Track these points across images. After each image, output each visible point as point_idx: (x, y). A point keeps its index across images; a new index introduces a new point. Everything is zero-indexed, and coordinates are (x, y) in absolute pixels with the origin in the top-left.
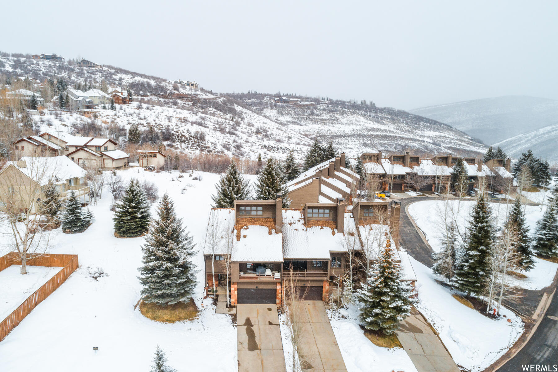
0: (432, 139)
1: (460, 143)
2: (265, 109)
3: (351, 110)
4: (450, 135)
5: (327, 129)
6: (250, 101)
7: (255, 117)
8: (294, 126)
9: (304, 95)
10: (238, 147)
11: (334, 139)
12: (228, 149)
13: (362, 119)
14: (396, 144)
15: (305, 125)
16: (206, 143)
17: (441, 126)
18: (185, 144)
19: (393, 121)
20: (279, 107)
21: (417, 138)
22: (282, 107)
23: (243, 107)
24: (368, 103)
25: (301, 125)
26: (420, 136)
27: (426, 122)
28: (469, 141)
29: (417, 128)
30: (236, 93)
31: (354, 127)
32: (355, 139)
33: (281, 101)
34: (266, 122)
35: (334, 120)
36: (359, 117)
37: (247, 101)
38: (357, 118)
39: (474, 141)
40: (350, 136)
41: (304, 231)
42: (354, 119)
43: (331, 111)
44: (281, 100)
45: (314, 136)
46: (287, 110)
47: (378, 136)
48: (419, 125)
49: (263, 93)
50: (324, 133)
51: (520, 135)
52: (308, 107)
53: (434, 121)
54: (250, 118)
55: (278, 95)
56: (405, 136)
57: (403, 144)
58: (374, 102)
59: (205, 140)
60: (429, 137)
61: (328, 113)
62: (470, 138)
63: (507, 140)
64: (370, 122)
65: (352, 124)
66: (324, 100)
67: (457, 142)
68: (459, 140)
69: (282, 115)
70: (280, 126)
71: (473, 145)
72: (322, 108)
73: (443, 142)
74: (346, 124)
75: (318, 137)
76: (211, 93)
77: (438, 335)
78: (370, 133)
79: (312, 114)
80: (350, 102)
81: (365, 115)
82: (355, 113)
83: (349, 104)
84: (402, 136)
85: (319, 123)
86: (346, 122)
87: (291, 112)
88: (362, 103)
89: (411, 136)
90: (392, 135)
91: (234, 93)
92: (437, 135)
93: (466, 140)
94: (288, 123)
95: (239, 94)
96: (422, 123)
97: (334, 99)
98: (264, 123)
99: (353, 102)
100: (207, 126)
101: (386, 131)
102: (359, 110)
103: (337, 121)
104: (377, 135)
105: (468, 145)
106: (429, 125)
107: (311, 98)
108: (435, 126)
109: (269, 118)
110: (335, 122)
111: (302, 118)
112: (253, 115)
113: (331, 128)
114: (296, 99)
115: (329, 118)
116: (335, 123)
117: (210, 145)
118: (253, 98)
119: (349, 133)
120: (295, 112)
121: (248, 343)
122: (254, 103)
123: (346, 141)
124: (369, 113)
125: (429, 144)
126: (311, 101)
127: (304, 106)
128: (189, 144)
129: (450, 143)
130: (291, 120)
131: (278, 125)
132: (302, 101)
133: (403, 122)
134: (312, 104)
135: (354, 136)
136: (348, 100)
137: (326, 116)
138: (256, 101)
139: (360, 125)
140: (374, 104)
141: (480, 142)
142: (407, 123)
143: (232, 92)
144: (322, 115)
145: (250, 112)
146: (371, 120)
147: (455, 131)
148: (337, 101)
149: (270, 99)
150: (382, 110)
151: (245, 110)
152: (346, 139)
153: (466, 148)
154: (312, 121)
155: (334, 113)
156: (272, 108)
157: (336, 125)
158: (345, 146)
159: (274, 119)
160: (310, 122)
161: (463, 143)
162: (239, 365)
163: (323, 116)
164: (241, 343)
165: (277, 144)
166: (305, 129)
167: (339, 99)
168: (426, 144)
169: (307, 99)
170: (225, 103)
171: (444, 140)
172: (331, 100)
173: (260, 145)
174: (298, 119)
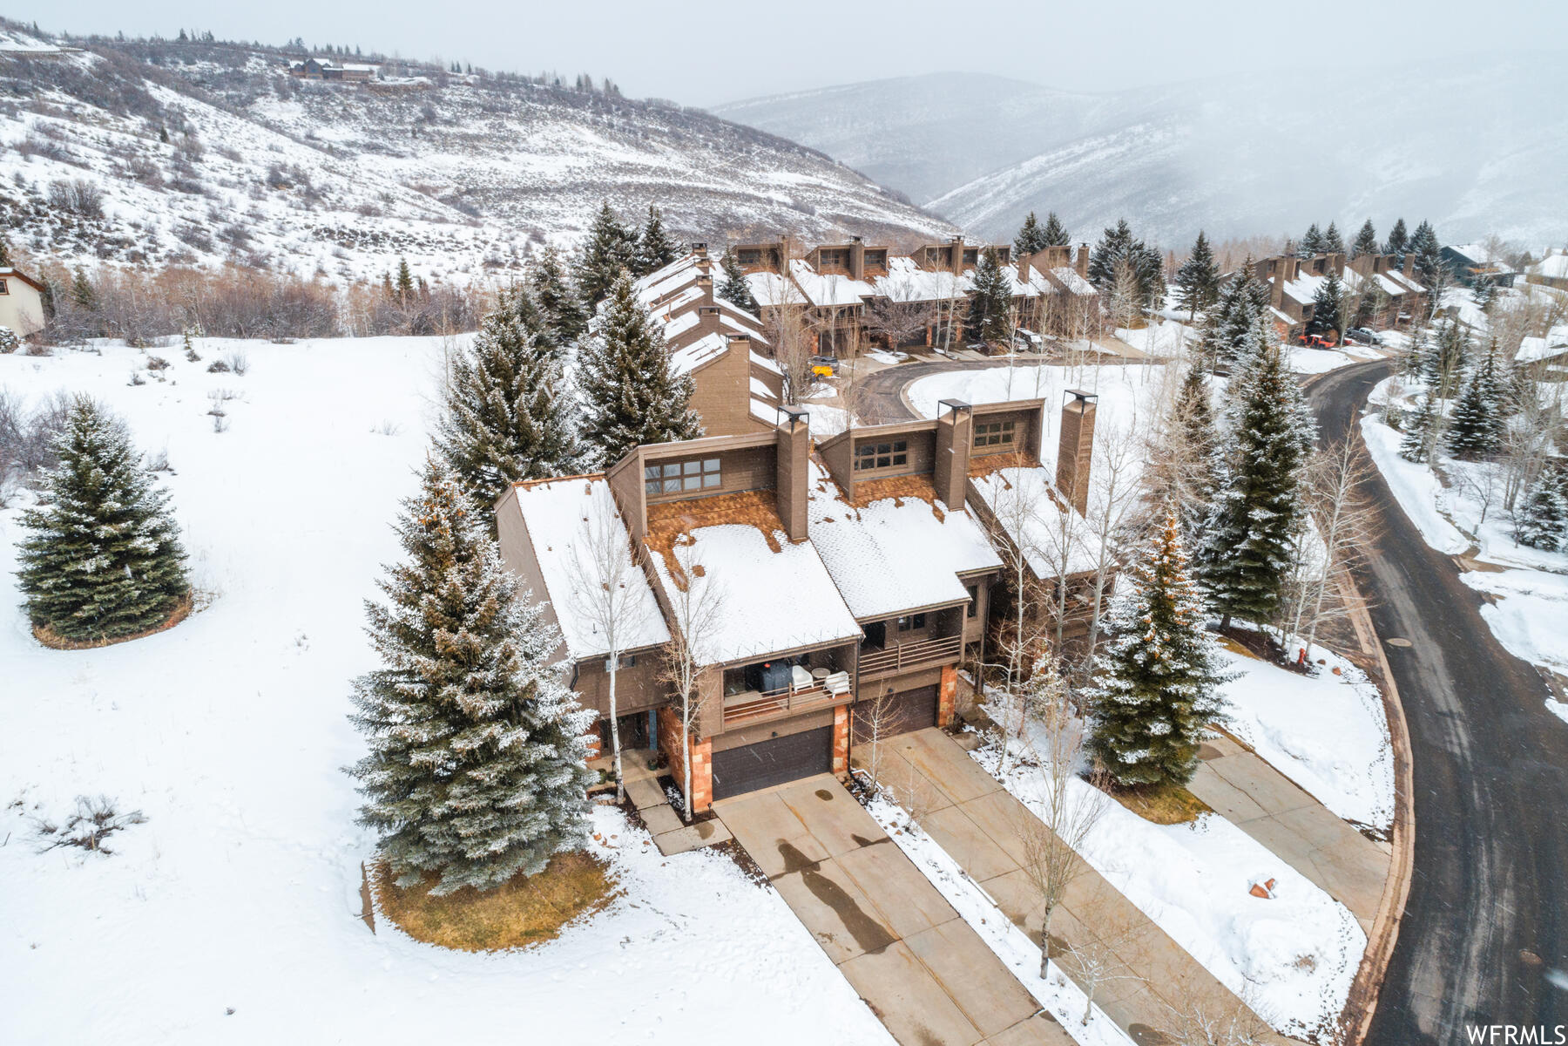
0: (790, 194)
1: (857, 203)
2: (260, 100)
3: (551, 107)
4: (831, 182)
5: (486, 168)
6: (193, 68)
7: (236, 128)
8: (375, 157)
9: (389, 55)
10: (237, 237)
11: (516, 200)
12: (206, 246)
13: (588, 135)
14: (699, 211)
15: (414, 155)
16: (113, 227)
17: (804, 156)
18: (23, 231)
19: (678, 141)
20: (309, 91)
21: (750, 191)
22: (322, 93)
23: (177, 90)
24: (598, 84)
25: (399, 156)
26: (758, 186)
27: (765, 145)
28: (879, 197)
29: (744, 163)
30: (131, 35)
31: (571, 161)
32: (579, 197)
33: (314, 71)
34: (279, 144)
35: (503, 139)
36: (579, 128)
37: (182, 66)
38: (574, 133)
39: (889, 196)
40: (563, 188)
41: (854, 520)
42: (566, 134)
43: (489, 110)
44: (309, 68)
45: (449, 192)
46: (341, 103)
47: (642, 188)
48: (749, 152)
49: (237, 41)
50: (482, 182)
51: (982, 180)
52: (410, 93)
53: (786, 141)
54: (218, 133)
55: (296, 50)
56: (719, 187)
57: (718, 210)
58: (615, 81)
59: (102, 216)
60: (781, 187)
61: (482, 116)
62: (878, 189)
63: (954, 192)
64: (615, 144)
65: (563, 150)
66: (459, 71)
67: (851, 200)
68: (855, 195)
69: (327, 120)
70: (330, 158)
71: (888, 208)
72: (457, 99)
73: (818, 203)
74: (543, 150)
75: (462, 194)
76: (36, 34)
77: (1252, 751)
78: (621, 179)
79: (430, 117)
80: (541, 81)
81: (595, 123)
82: (565, 117)
83: (542, 87)
84: (712, 186)
85: (457, 147)
86: (542, 144)
87: (354, 111)
88: (579, 83)
89: (733, 187)
90: (684, 183)
91: (121, 39)
92: (800, 182)
93: (872, 194)
94: (354, 150)
95: (142, 40)
96: (755, 148)
97: (493, 69)
98: (271, 148)
99: (551, 81)
100: (83, 160)
101: (663, 171)
102: (574, 107)
103: (515, 141)
104: (643, 185)
105: (879, 209)
106: (774, 152)
107: (414, 65)
108: (790, 156)
109: (281, 132)
110: (509, 144)
111: (396, 131)
112: (226, 120)
113: (499, 164)
114: (365, 68)
115: (486, 131)
116: (508, 148)
117: (129, 233)
118: (203, 58)
119: (559, 179)
120: (370, 112)
121: (850, 930)
122: (212, 76)
123: (555, 207)
124: (604, 116)
125: (785, 209)
126: (419, 75)
127: (396, 90)
128: (40, 233)
129: (835, 204)
130: (362, 138)
131: (321, 154)
132: (388, 72)
133: (706, 146)
134: (424, 86)
135: (575, 188)
136: (535, 75)
137: (477, 127)
138: (219, 70)
139: (586, 154)
140: (616, 88)
141: (902, 199)
142: (717, 147)
143: (112, 34)
144: (463, 121)
145: (212, 109)
146: (615, 140)
147: (840, 171)
148: (501, 76)
149: (269, 65)
150: (643, 109)
151: (189, 103)
152: (553, 200)
153: (876, 218)
154: (431, 140)
155: (502, 117)
156: (284, 97)
157: (514, 156)
158: (556, 223)
159: (302, 133)
160: (426, 144)
161: (864, 205)
162: (878, 1014)
163: (467, 126)
164: (830, 937)
165: (369, 224)
166: (415, 169)
167: (508, 70)
168: (776, 209)
169: (403, 67)
170: (103, 73)
171: (819, 196)
172: (481, 72)
173: (308, 227)
174: (384, 134)
